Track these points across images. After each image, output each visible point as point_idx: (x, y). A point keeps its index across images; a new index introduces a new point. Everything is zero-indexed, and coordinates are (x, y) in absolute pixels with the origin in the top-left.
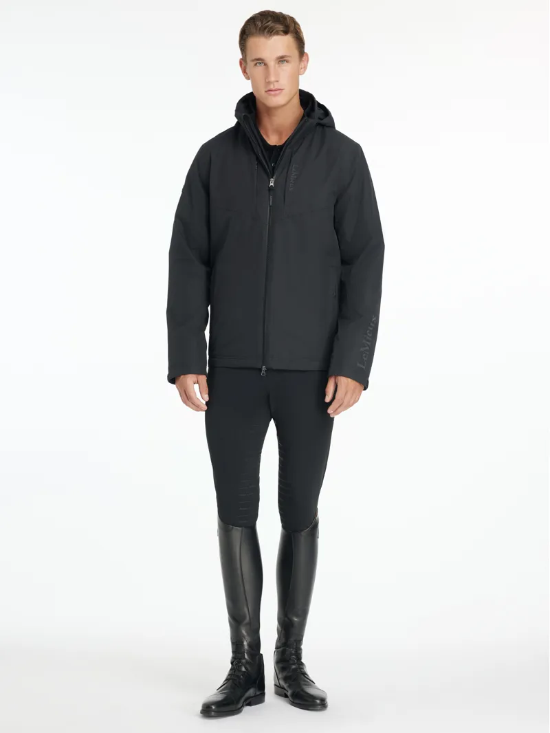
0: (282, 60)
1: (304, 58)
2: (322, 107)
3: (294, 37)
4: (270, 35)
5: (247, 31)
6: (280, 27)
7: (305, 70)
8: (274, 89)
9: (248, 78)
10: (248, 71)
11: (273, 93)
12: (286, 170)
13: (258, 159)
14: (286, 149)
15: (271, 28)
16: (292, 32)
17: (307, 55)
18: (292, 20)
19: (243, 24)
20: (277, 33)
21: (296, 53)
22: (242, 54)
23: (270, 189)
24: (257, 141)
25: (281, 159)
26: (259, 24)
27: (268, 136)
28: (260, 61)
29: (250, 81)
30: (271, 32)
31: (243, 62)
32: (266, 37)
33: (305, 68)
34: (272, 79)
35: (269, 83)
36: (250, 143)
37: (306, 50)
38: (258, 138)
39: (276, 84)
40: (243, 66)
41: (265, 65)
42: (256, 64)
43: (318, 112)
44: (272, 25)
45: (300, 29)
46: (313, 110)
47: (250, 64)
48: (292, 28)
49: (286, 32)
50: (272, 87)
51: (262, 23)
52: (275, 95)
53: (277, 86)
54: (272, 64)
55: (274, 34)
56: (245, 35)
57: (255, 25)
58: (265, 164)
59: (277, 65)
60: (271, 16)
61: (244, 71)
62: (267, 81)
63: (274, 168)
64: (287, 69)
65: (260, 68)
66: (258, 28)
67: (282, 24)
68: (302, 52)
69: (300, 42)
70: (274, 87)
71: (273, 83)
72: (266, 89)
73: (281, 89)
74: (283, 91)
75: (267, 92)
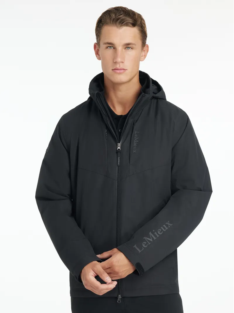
0: (128, 46)
1: (145, 48)
2: (155, 83)
3: (139, 30)
4: (121, 26)
5: (103, 20)
6: (130, 20)
8: (119, 68)
9: (99, 59)
10: (100, 53)
11: (118, 71)
12: (129, 136)
13: (107, 128)
14: (129, 118)
15: (123, 20)
16: (139, 26)
17: (148, 46)
18: (140, 16)
19: (100, 15)
20: (127, 25)
21: (140, 43)
22: (97, 38)
23: (118, 152)
24: (107, 112)
25: (126, 127)
26: (113, 16)
27: (114, 107)
28: (111, 46)
29: (100, 61)
30: (123, 23)
31: (97, 46)
32: (118, 27)
33: (145, 56)
34: (119, 60)
35: (116, 63)
36: (101, 114)
37: (148, 42)
38: (107, 110)
39: (121, 64)
40: (96, 49)
41: (114, 48)
42: (107, 48)
43: (152, 87)
44: (124, 17)
45: (145, 24)
46: (148, 86)
47: (103, 46)
48: (139, 23)
49: (134, 25)
50: (118, 66)
51: (116, 15)
52: (120, 73)
53: (122, 66)
54: (120, 48)
55: (124, 25)
56: (101, 23)
57: (110, 16)
58: (113, 131)
59: (124, 50)
60: (123, 11)
61: (97, 53)
62: (115, 61)
63: (120, 134)
64: (131, 53)
65: (110, 51)
66: (112, 19)
67: (132, 18)
68: (144, 43)
69: (144, 35)
70: (120, 66)
71: (119, 63)
72: (113, 69)
73: (125, 69)
74: (127, 71)
75: (114, 70)
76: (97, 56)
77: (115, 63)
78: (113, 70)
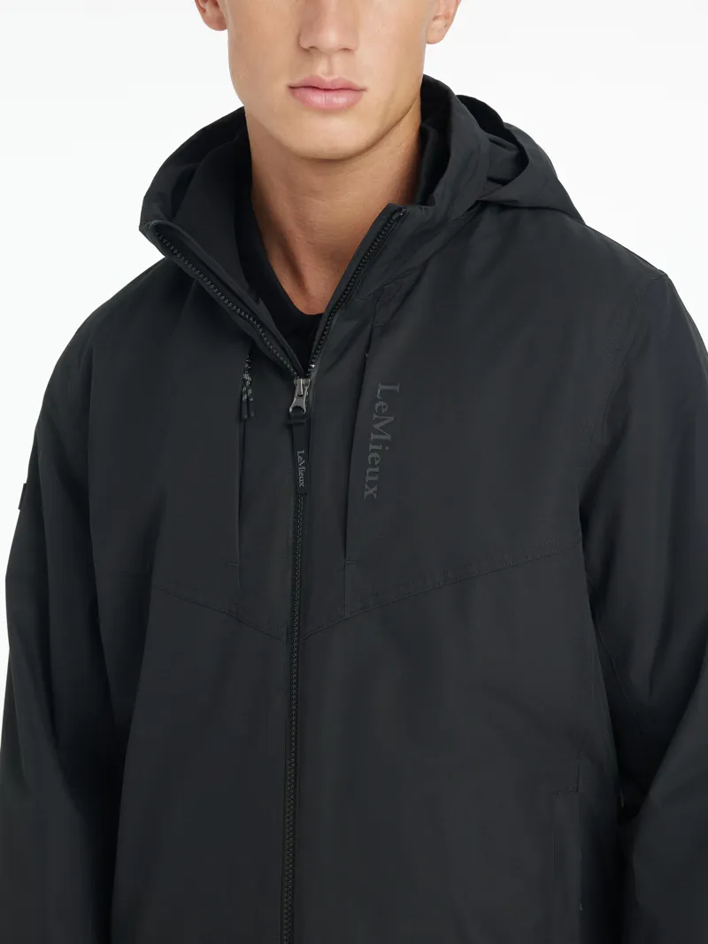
7: (447, 26)
8: (328, 80)
9: (219, 23)
11: (318, 99)
29: (224, 36)
33: (449, 16)
34: (331, 37)
35: (310, 52)
39: (338, 60)
50: (320, 70)
52: (329, 111)
53: (339, 70)
62: (305, 45)
70: (330, 72)
71: (329, 54)
72: (297, 81)
73: (359, 83)
74: (365, 93)
75: (298, 92)
76: (202, 11)
77: (306, 51)
78: (292, 88)
